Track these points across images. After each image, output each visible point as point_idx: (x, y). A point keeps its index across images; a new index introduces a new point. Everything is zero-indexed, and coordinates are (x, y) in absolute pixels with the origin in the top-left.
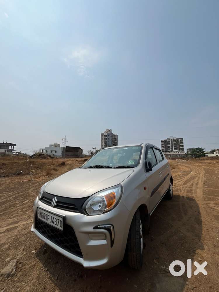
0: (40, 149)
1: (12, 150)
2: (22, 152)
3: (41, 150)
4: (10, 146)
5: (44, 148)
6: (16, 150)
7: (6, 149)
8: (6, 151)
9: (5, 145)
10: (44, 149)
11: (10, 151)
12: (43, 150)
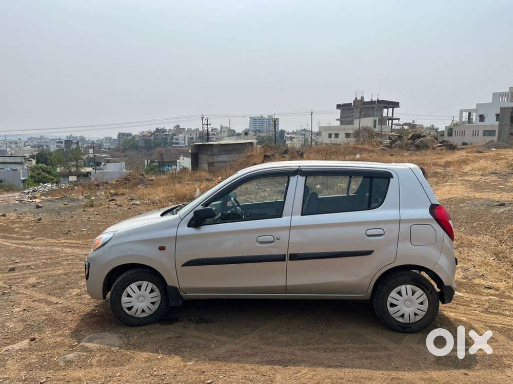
0: (461, 112)
1: (389, 119)
2: (417, 123)
3: (465, 115)
4: (385, 107)
5: (475, 107)
6: (399, 119)
7: (375, 118)
8: (375, 121)
9: (373, 108)
10: (474, 111)
11: (383, 121)
12: (470, 114)
